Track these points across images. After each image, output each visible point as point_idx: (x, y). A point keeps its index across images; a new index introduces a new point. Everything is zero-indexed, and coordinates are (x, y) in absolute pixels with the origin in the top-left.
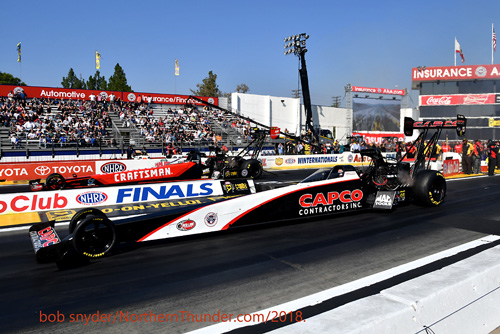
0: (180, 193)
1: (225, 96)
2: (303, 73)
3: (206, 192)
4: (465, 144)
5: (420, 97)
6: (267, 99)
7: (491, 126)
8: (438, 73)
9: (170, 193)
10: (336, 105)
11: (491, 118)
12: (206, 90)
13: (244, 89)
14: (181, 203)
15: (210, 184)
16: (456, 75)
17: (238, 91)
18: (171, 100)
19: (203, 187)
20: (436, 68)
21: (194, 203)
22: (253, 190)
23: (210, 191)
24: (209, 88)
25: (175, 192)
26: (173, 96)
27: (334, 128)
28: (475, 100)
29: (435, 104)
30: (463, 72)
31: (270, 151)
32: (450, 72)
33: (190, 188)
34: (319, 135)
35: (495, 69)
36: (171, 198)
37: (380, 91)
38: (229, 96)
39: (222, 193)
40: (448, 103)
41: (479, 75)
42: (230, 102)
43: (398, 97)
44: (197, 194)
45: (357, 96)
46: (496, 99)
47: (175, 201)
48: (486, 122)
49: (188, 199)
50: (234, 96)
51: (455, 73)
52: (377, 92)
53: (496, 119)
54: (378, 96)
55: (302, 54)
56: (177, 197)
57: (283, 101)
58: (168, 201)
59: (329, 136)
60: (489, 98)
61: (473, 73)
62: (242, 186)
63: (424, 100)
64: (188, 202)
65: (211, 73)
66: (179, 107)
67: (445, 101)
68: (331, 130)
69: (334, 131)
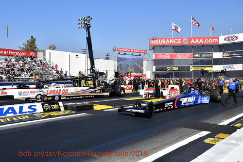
0: (14, 112)
1: (42, 51)
2: (89, 40)
3: (32, 110)
4: (181, 80)
5: (154, 54)
6: (68, 53)
7: (191, 70)
8: (164, 42)
9: (7, 112)
10: (107, 58)
11: (191, 66)
12: (29, 48)
13: (54, 48)
14: (15, 119)
15: (35, 106)
16: (173, 43)
17: (50, 48)
18: (5, 53)
19: (30, 107)
20: (162, 39)
21: (24, 118)
22: (62, 109)
23: (35, 110)
24: (31, 46)
25: (10, 111)
26: (6, 50)
27: (107, 71)
28: (182, 56)
29: (162, 58)
30: (176, 41)
31: (70, 85)
32: (169, 41)
33: (21, 108)
34: (98, 75)
35: (193, 40)
36: (8, 115)
37: (132, 51)
38: (44, 52)
39: (43, 111)
40: (168, 58)
41: (184, 43)
42: (44, 55)
43: (142, 54)
44: (26, 112)
45: (119, 53)
46: (194, 56)
47: (11, 118)
48: (188, 68)
49: (19, 116)
50: (47, 51)
51: (172, 42)
52: (130, 51)
53: (193, 67)
54: (131, 53)
55: (88, 28)
56: (12, 115)
57: (77, 55)
58: (6, 118)
59: (104, 76)
60: (190, 55)
61: (182, 42)
62: (55, 106)
63: (156, 56)
64: (20, 118)
65: (32, 37)
66: (11, 57)
67: (167, 56)
68: (105, 73)
69: (107, 73)
